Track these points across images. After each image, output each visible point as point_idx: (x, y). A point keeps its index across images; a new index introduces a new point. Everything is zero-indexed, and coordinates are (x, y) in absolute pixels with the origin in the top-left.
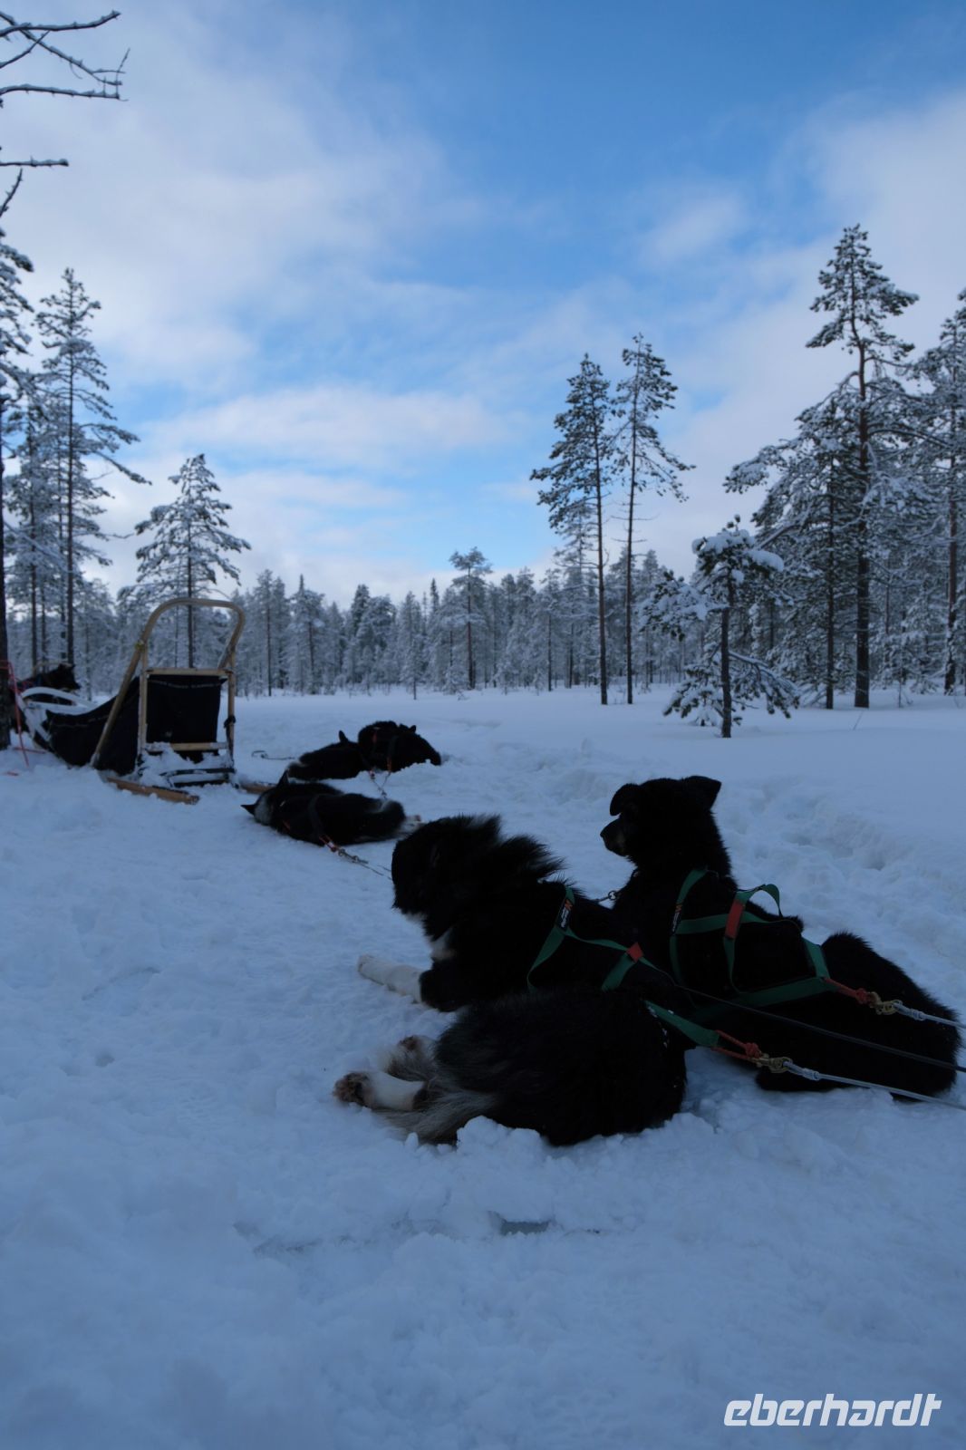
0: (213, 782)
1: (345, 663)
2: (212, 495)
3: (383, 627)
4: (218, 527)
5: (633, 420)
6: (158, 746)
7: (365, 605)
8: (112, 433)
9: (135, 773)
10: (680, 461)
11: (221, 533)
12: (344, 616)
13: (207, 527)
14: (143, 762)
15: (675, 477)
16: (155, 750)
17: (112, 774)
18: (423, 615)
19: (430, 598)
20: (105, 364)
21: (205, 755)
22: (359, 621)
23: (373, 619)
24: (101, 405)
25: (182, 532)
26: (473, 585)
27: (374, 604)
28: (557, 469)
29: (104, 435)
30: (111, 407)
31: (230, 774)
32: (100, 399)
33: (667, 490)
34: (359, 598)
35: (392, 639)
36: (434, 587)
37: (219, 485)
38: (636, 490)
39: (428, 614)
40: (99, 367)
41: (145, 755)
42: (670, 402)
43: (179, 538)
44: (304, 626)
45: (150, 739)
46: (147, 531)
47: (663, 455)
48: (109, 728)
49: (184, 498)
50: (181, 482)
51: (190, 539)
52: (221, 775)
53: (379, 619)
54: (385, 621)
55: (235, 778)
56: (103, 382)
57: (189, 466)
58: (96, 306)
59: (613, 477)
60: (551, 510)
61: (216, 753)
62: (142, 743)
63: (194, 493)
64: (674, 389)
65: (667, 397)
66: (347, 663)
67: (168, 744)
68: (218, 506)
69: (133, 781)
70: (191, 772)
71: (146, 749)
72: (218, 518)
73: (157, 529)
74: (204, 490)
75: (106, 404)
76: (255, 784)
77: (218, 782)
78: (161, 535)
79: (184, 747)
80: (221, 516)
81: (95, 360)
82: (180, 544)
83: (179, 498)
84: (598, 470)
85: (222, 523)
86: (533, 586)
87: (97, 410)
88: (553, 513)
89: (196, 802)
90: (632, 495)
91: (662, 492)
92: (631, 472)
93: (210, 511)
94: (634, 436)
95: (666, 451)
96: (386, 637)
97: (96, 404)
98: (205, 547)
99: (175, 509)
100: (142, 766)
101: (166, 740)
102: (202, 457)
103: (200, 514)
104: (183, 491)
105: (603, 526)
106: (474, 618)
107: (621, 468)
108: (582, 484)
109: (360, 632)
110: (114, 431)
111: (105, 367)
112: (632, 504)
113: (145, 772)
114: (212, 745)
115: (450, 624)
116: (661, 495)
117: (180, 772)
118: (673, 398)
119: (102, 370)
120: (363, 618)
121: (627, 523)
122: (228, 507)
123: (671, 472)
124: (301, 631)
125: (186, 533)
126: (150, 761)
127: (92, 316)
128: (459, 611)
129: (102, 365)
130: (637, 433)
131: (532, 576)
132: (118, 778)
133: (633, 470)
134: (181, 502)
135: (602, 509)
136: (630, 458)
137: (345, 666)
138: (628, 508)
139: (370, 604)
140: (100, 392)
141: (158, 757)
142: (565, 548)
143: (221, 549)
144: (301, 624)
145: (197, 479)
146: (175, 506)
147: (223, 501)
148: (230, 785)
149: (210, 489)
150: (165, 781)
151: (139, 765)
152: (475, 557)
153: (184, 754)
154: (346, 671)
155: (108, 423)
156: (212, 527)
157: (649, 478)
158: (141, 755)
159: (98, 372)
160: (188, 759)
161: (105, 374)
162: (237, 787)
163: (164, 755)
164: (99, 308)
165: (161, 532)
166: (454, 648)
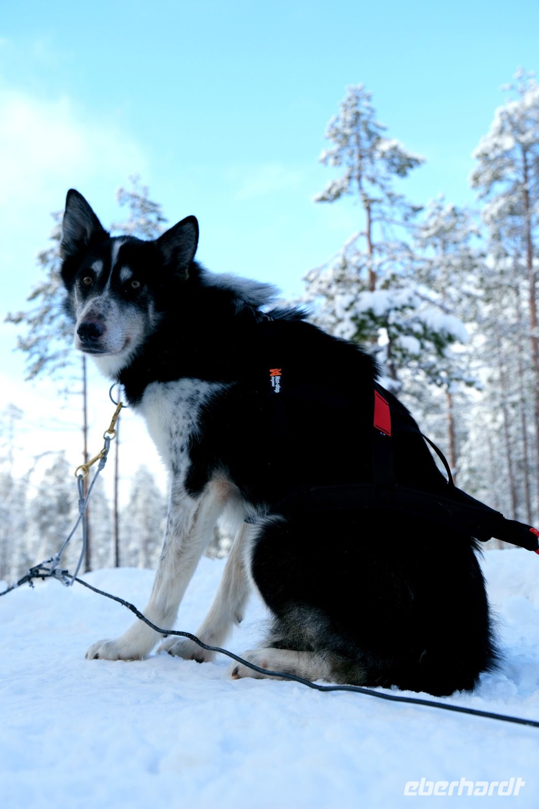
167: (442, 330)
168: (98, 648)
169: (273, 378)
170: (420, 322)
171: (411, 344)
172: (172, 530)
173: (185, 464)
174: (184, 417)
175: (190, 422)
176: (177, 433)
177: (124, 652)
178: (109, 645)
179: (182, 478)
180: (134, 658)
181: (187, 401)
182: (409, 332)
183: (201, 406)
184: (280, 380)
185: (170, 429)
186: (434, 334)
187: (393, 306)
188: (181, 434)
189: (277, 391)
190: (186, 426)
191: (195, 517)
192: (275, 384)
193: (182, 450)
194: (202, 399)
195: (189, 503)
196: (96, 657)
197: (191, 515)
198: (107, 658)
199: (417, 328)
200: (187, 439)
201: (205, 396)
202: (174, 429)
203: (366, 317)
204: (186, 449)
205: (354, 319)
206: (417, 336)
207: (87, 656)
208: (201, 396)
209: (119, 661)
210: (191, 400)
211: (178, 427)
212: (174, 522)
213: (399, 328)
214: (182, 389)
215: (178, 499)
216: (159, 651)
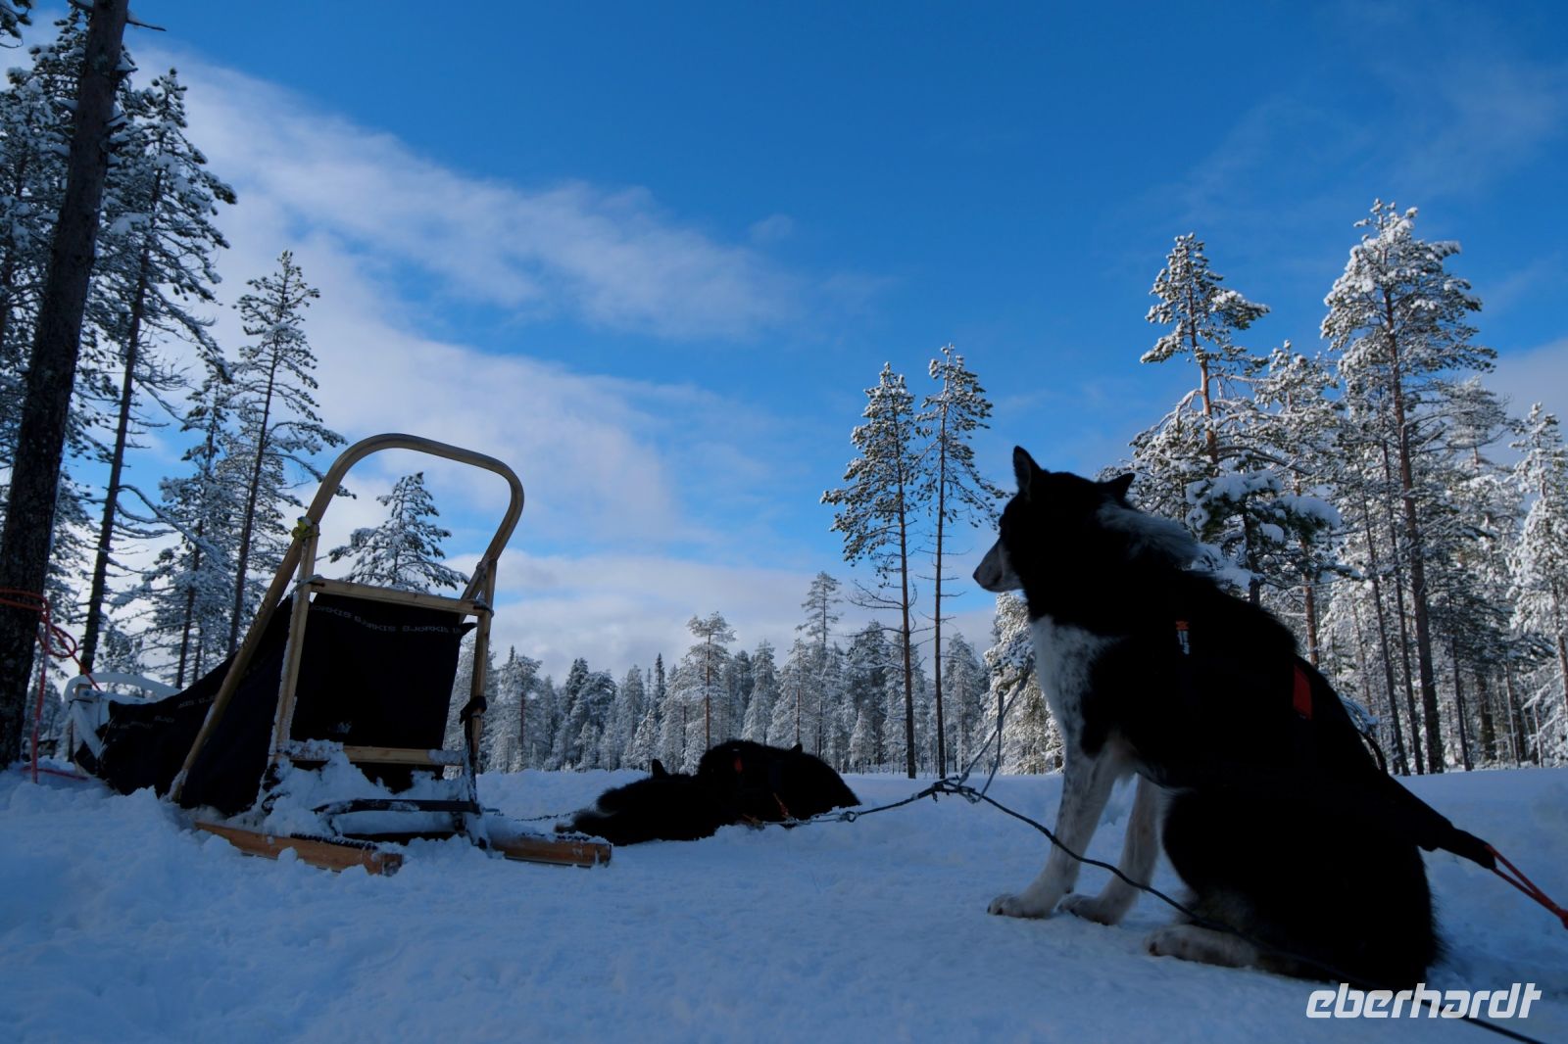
0: (427, 836)
1: (555, 745)
2: (430, 519)
3: (601, 706)
4: (432, 558)
5: (943, 439)
6: (315, 747)
7: (582, 681)
8: (314, 433)
9: (256, 808)
10: (997, 487)
11: (434, 565)
12: (557, 693)
13: (418, 558)
14: (277, 782)
15: (992, 505)
16: (308, 757)
17: (209, 814)
18: (646, 693)
19: (655, 675)
20: (315, 357)
21: (417, 775)
22: (575, 698)
23: (590, 697)
24: (305, 403)
25: (388, 560)
26: (714, 654)
27: (593, 680)
28: (854, 492)
29: (304, 436)
30: (317, 406)
31: (469, 816)
32: (305, 396)
33: (983, 520)
34: (575, 674)
35: (610, 720)
36: (659, 663)
37: (438, 509)
38: (945, 520)
39: (651, 692)
40: (308, 359)
41: (285, 766)
42: (986, 421)
43: (383, 570)
44: (515, 698)
45: (299, 733)
46: (343, 559)
47: (977, 481)
48: (215, 716)
49: (394, 523)
50: (392, 504)
51: (396, 570)
52: (445, 817)
53: (596, 697)
54: (603, 699)
55: (479, 826)
56: (311, 379)
57: (404, 485)
58: (315, 294)
59: (919, 504)
60: (845, 541)
61: (438, 771)
62: (280, 737)
63: (405, 516)
64: (989, 406)
65: (983, 415)
66: (558, 746)
67: (340, 745)
68: (436, 532)
69: (249, 827)
70: (384, 805)
71: (288, 753)
72: (433, 547)
73: (357, 556)
74: (418, 513)
75: (312, 403)
76: (524, 838)
77: (445, 835)
78: (361, 565)
79: (373, 754)
80: (437, 545)
81: (304, 351)
82: (383, 577)
83: (387, 522)
84: (901, 494)
85: (437, 553)
86: (773, 661)
87: (300, 410)
88: (849, 543)
89: (395, 870)
90: (940, 526)
91: (976, 522)
92: (939, 500)
93: (425, 538)
94: (943, 458)
95: (979, 475)
96: (604, 717)
97: (299, 403)
98: (412, 580)
99: (382, 534)
100: (275, 790)
101: (335, 738)
102: (420, 475)
103: (410, 543)
104: (393, 515)
105: (908, 559)
106: (713, 691)
107: (928, 494)
108: (884, 509)
109: (575, 711)
110: (317, 431)
111: (315, 360)
112: (940, 537)
113: (278, 804)
114: (433, 756)
115: (686, 698)
116: (976, 526)
117: (359, 805)
118: (989, 416)
119: (312, 363)
120: (579, 695)
121: (936, 557)
122: (446, 534)
123: (988, 499)
124: (512, 702)
125: (392, 562)
126: (296, 780)
127: (308, 305)
128: (696, 682)
129: (312, 357)
130: (946, 454)
131: (773, 650)
132: (220, 823)
133: (942, 497)
134: (389, 526)
135: (907, 540)
136: (938, 484)
137: (555, 750)
138: (935, 540)
139: (587, 680)
140: (305, 388)
141: (314, 772)
142: (808, 622)
143: (433, 585)
144: (512, 695)
145: (411, 500)
146: (382, 531)
147: (441, 527)
148: (467, 839)
149: (426, 513)
150: (325, 824)
151: (267, 788)
152: (717, 624)
153: (372, 771)
154: (557, 754)
155: (311, 422)
156: (424, 557)
157: (960, 506)
158: (275, 765)
159: (307, 364)
160: (380, 781)
161: (314, 368)
162: (482, 844)
163: (327, 771)
164: (317, 296)
165: (361, 561)
166: (689, 726)
167: (1309, 515)
168: (1001, 903)
169: (1180, 632)
170: (1282, 507)
171: (1273, 531)
172: (1070, 788)
173: (1079, 723)
174: (1073, 675)
175: (1080, 680)
176: (1067, 691)
177: (1028, 909)
178: (1012, 901)
179: (1077, 738)
180: (1038, 915)
181: (1076, 656)
182: (1269, 518)
183: (1090, 663)
184: (1189, 637)
185: (1059, 686)
186: (1299, 519)
187: (1250, 491)
188: (1072, 693)
189: (1186, 651)
190: (1076, 685)
191: (1094, 777)
192: (1183, 642)
193: (1074, 709)
194: (1091, 656)
195: (1086, 762)
196: (1000, 912)
197: (1090, 775)
198: (1011, 915)
199: (1280, 513)
200: (1078, 699)
201: (1094, 652)
202: (1064, 685)
203: (1221, 503)
204: (1078, 708)
205: (1204, 506)
206: (1279, 522)
207: (989, 910)
208: (1090, 651)
209: (1023, 919)
210: (1080, 655)
211: (1068, 685)
212: (1072, 781)
213: (1258, 514)
214: (1072, 642)
215: (1074, 758)
216: (1060, 908)
